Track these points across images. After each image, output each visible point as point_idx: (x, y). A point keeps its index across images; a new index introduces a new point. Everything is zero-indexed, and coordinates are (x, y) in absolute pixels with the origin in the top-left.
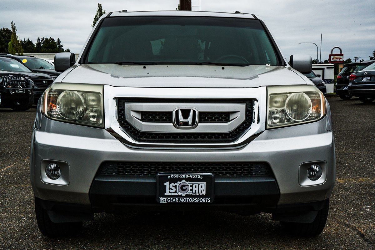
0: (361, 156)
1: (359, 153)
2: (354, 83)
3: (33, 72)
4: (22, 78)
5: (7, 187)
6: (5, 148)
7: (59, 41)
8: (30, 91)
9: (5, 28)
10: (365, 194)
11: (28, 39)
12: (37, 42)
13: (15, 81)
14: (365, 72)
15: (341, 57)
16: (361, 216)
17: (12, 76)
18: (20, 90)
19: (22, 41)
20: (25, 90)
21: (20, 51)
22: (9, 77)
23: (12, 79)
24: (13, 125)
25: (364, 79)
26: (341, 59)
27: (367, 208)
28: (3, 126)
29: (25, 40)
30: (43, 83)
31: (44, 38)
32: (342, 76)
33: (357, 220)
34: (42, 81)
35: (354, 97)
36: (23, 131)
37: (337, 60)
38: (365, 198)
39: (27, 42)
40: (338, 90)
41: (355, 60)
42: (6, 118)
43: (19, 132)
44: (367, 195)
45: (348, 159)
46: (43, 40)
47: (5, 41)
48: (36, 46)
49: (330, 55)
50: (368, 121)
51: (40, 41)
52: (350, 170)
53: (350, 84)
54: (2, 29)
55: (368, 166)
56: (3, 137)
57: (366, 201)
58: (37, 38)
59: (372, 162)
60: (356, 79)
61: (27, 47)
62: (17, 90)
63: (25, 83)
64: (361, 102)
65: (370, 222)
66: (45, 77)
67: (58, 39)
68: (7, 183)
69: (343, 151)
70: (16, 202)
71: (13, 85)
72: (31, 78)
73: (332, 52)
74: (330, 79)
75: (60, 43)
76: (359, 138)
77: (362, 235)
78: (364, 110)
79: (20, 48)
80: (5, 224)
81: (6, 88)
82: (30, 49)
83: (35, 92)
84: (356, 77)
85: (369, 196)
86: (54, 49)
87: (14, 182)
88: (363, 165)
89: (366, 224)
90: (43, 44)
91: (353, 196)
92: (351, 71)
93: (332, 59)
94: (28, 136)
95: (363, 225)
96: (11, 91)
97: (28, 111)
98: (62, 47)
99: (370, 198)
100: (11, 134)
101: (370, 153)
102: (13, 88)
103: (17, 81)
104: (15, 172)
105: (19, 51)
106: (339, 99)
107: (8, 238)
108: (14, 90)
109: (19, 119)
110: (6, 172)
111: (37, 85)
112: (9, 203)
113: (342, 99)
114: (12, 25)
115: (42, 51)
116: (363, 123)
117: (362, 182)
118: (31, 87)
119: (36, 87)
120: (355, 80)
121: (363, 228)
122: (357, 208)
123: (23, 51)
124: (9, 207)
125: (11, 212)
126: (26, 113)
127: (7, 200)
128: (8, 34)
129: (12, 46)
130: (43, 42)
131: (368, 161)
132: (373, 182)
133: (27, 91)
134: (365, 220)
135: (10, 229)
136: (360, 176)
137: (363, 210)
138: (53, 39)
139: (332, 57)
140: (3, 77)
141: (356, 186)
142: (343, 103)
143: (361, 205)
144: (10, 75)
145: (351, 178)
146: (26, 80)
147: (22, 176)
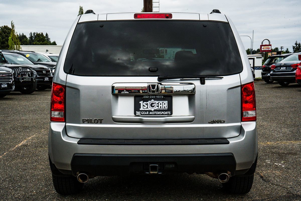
0: (271, 127)
1: (271, 125)
2: (274, 71)
3: (35, 64)
4: (28, 70)
5: (37, 150)
6: (26, 123)
7: (47, 35)
8: (34, 79)
9: (5, 26)
10: (269, 152)
11: (23, 34)
12: (30, 36)
13: (23, 72)
14: (282, 63)
15: (270, 47)
16: (264, 166)
17: (21, 68)
18: (27, 79)
19: (18, 35)
20: (31, 78)
21: (18, 44)
22: (19, 69)
23: (21, 70)
24: (25, 106)
25: (282, 68)
26: (270, 48)
27: (268, 161)
28: (19, 106)
29: (20, 34)
30: (43, 72)
31: (35, 33)
32: (266, 65)
33: (261, 168)
34: (42, 71)
35: (274, 82)
36: (34, 110)
37: (266, 49)
38: (268, 155)
39: (22, 36)
40: (263, 76)
41: (281, 49)
42: (18, 100)
43: (32, 111)
44: (270, 153)
45: (262, 129)
46: (34, 34)
47: (5, 35)
48: (29, 39)
49: (261, 45)
50: (281, 101)
51: (32, 35)
52: (262, 137)
53: (271, 72)
54: (3, 27)
55: (275, 134)
56: (21, 115)
57: (269, 157)
58: (30, 33)
59: (278, 131)
60: (276, 69)
61: (23, 40)
62: (25, 78)
63: (30, 73)
64: (280, 86)
65: (268, 169)
66: (44, 68)
67: (47, 33)
68: (36, 147)
69: (260, 124)
70: (45, 159)
71: (22, 75)
72: (34, 69)
73: (262, 43)
74: (259, 67)
75: (48, 37)
76: (273, 114)
77: (262, 177)
78: (280, 92)
79: (17, 41)
80: (43, 172)
81: (17, 77)
82: (25, 42)
83: (37, 80)
84: (276, 67)
85: (271, 154)
86: (44, 42)
87: (39, 147)
88: (271, 133)
89: (266, 170)
90: (34, 37)
91: (261, 154)
92: (273, 61)
93: (263, 49)
94: (39, 114)
95: (264, 171)
96: (21, 79)
97: (32, 94)
98: (49, 40)
99: (272, 155)
100: (26, 112)
101: (278, 125)
102: (22, 77)
103: (25, 72)
104: (38, 140)
105: (16, 44)
106: (264, 82)
107: (47, 180)
108: (23, 79)
109: (28, 101)
110: (32, 140)
111: (38, 74)
112: (41, 160)
113: (266, 83)
114: (12, 24)
115: (34, 44)
116: (277, 103)
117: (269, 145)
118: (35, 76)
119: (38, 76)
120: (274, 69)
121: (263, 173)
122: (262, 161)
123: (20, 44)
124: (42, 162)
125: (44, 165)
126: (32, 96)
127: (39, 158)
128: (8, 30)
129: (11, 40)
130: (35, 36)
131: (275, 130)
132: (275, 145)
133: (32, 79)
134: (266, 168)
135: (47, 175)
136: (268, 141)
137: (265, 162)
138: (42, 34)
139: (263, 47)
140: (15, 69)
141: (264, 147)
142: (267, 86)
143: (265, 159)
144: (20, 68)
145: (262, 142)
146: (31, 71)
147: (44, 142)
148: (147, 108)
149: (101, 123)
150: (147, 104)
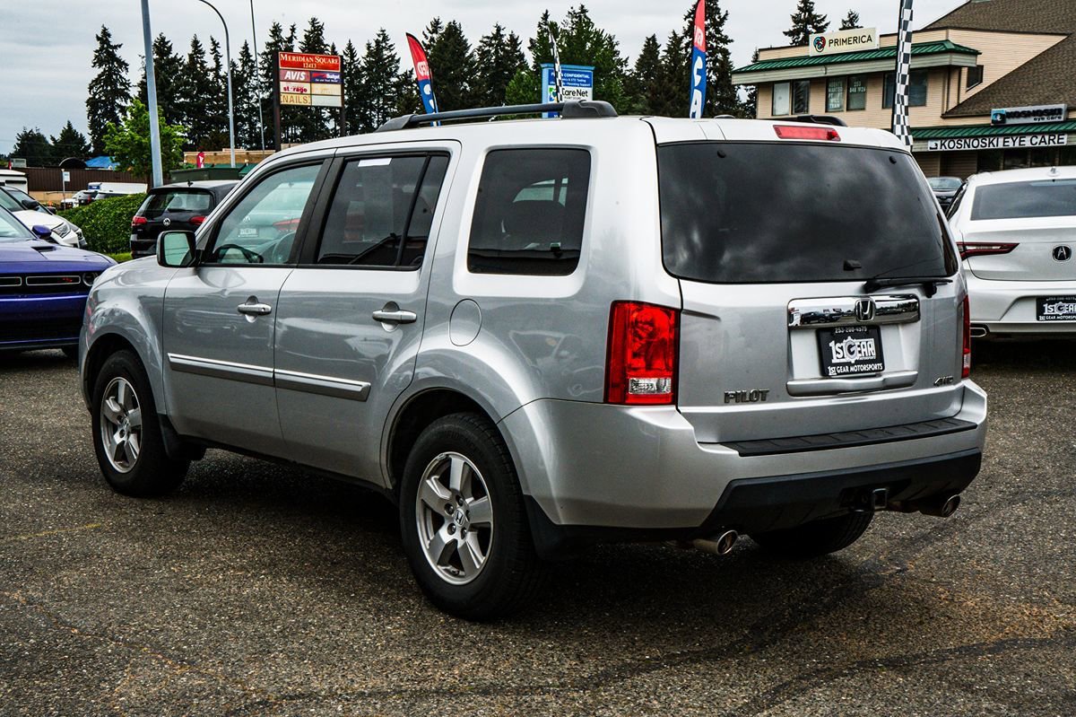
148: (843, 357)
149: (764, 400)
150: (842, 348)
